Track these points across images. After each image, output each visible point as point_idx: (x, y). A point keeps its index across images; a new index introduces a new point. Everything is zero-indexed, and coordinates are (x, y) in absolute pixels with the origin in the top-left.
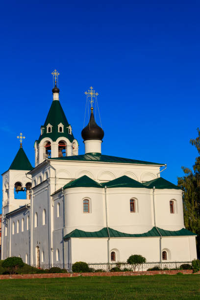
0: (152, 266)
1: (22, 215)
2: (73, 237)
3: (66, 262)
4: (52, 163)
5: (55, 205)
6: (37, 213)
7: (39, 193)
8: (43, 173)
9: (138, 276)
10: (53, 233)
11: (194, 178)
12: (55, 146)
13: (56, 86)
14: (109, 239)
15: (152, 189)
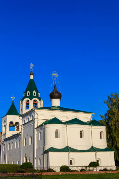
0: (102, 168)
1: (15, 139)
2: (50, 151)
3: (45, 166)
4: (36, 111)
5: (38, 133)
6: (25, 138)
7: (27, 127)
8: (30, 116)
9: (97, 174)
10: (37, 149)
11: (107, 121)
12: (31, 103)
13: (32, 71)
14: (69, 153)
15: (90, 126)
